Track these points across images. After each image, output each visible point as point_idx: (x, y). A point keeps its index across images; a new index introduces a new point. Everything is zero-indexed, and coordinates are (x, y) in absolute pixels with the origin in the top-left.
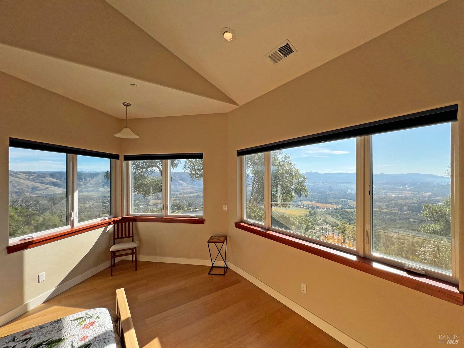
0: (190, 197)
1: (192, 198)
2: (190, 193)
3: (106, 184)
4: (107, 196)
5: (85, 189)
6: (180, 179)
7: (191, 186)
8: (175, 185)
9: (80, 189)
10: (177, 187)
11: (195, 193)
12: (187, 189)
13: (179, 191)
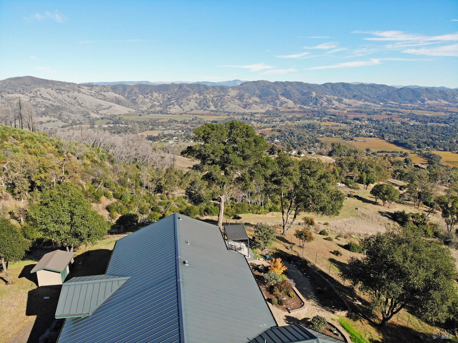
0: (298, 127)
3: (177, 101)
4: (179, 121)
5: (153, 110)
6: (283, 95)
7: (301, 107)
8: (275, 104)
9: (147, 108)
10: (277, 109)
11: (307, 119)
12: (294, 112)
13: (280, 116)
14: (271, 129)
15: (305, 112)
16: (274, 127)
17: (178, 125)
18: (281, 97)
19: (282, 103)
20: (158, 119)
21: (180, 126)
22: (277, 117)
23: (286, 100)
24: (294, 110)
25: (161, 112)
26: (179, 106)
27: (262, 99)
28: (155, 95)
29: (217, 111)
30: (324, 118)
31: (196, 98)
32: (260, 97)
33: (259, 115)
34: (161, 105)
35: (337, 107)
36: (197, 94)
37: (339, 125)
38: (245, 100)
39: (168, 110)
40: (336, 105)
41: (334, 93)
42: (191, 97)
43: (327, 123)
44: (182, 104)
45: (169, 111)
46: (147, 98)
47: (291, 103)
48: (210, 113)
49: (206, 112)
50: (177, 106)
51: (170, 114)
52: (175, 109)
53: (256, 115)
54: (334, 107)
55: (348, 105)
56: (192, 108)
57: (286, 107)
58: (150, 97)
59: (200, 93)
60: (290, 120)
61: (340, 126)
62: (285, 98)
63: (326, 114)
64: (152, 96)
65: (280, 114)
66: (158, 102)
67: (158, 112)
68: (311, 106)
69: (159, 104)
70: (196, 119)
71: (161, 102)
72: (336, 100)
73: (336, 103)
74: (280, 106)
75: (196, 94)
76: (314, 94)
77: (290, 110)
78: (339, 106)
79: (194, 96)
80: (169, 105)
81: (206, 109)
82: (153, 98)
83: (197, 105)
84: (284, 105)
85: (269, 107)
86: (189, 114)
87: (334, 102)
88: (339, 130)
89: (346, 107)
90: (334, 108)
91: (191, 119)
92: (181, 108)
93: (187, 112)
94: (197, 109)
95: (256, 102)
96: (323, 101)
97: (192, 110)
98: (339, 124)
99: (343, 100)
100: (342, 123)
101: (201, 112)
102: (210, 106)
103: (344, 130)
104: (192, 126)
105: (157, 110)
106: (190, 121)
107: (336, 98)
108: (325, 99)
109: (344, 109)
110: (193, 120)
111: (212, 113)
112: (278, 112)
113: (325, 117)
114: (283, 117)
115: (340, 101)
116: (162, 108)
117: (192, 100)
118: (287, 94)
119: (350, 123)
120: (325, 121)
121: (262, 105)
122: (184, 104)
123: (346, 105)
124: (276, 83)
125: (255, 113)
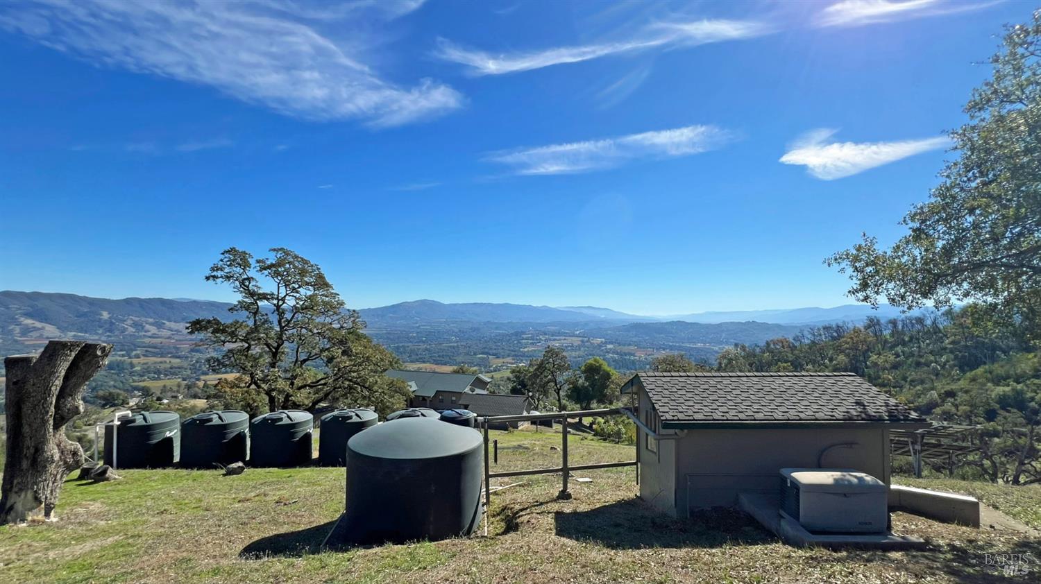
6: (28, 315)
8: (8, 333)
10: (16, 341)
18: (22, 319)
19: (27, 331)
23: (38, 325)
30: (134, 353)
35: (155, 334)
37: (168, 362)
40: (152, 332)
41: (146, 314)
43: (142, 360)
47: (50, 330)
54: (149, 334)
55: (175, 331)
61: (170, 362)
62: (34, 322)
63: (136, 346)
68: (102, 334)
72: (151, 324)
73: (153, 330)
74: (24, 335)
76: (105, 315)
78: (160, 333)
84: (34, 334)
87: (148, 327)
88: (171, 368)
89: (173, 334)
90: (150, 337)
96: (126, 326)
98: (168, 360)
99: (164, 324)
100: (171, 357)
103: (179, 368)
107: (151, 320)
108: (129, 322)
109: (169, 338)
113: (136, 350)
115: (159, 326)
118: (39, 314)
119: (187, 357)
120: (137, 356)
123: (172, 331)
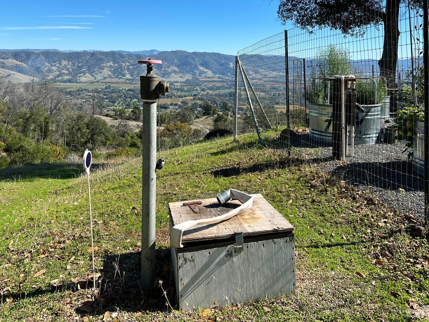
0: (220, 95)
1: (222, 98)
2: (219, 88)
3: (89, 69)
4: (90, 90)
5: (60, 78)
6: (202, 65)
7: (220, 77)
8: (194, 74)
9: (53, 77)
10: (197, 78)
11: (227, 88)
12: (214, 81)
13: (200, 85)
14: (192, 98)
15: (224, 82)
16: (195, 95)
17: (89, 94)
18: (199, 67)
19: (201, 73)
20: (66, 88)
21: (90, 95)
22: (197, 86)
23: (205, 70)
24: (213, 79)
25: (70, 81)
26: (90, 74)
27: (181, 68)
28: (64, 63)
29: (133, 80)
31: (111, 67)
32: (178, 66)
33: (179, 84)
34: (69, 74)
36: (112, 62)
38: (163, 69)
39: (78, 78)
42: (105, 65)
44: (94, 72)
45: (79, 80)
46: (55, 66)
47: (210, 73)
48: (126, 81)
49: (121, 80)
50: (87, 75)
51: (80, 82)
52: (85, 78)
53: (176, 84)
55: (264, 75)
56: (106, 76)
57: (206, 77)
58: (57, 65)
59: (115, 62)
60: (211, 89)
61: (260, 95)
62: (203, 68)
64: (60, 64)
65: (200, 83)
66: (68, 70)
67: (66, 81)
69: (68, 72)
70: (110, 88)
71: (71, 70)
73: (253, 74)
74: (200, 75)
75: (110, 62)
76: (232, 65)
77: (209, 80)
78: (256, 76)
79: (108, 64)
80: (80, 74)
81: (121, 78)
82: (61, 66)
83: (111, 73)
84: (203, 75)
85: (189, 77)
86: (102, 83)
89: (263, 78)
90: (251, 79)
91: (104, 87)
92: (93, 76)
93: (99, 80)
94: (110, 77)
95: (174, 71)
97: (105, 78)
99: (259, 70)
101: (116, 80)
102: (125, 74)
103: (263, 99)
104: (105, 95)
105: (65, 79)
106: (103, 89)
110: (106, 88)
111: (127, 81)
112: (197, 81)
114: (203, 86)
116: (71, 77)
117: (106, 68)
118: (205, 64)
119: (268, 92)
120: (244, 90)
121: (181, 75)
122: (96, 72)
124: (195, 53)
125: (174, 82)
